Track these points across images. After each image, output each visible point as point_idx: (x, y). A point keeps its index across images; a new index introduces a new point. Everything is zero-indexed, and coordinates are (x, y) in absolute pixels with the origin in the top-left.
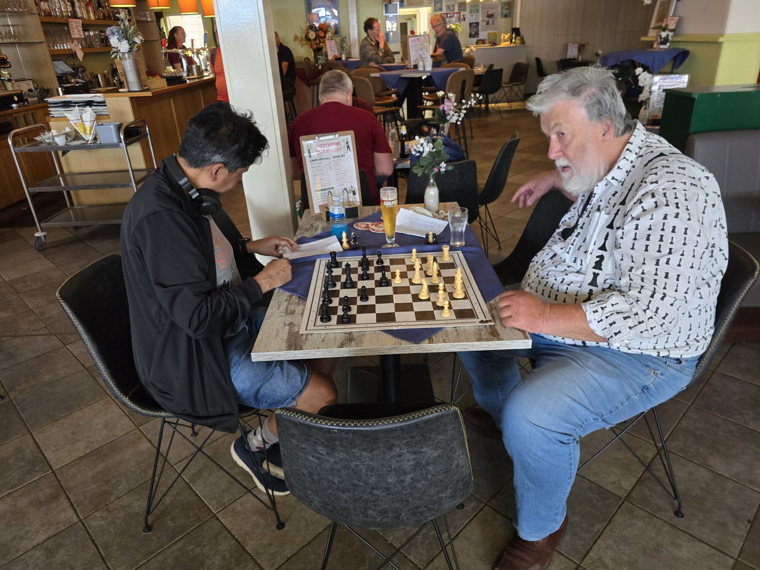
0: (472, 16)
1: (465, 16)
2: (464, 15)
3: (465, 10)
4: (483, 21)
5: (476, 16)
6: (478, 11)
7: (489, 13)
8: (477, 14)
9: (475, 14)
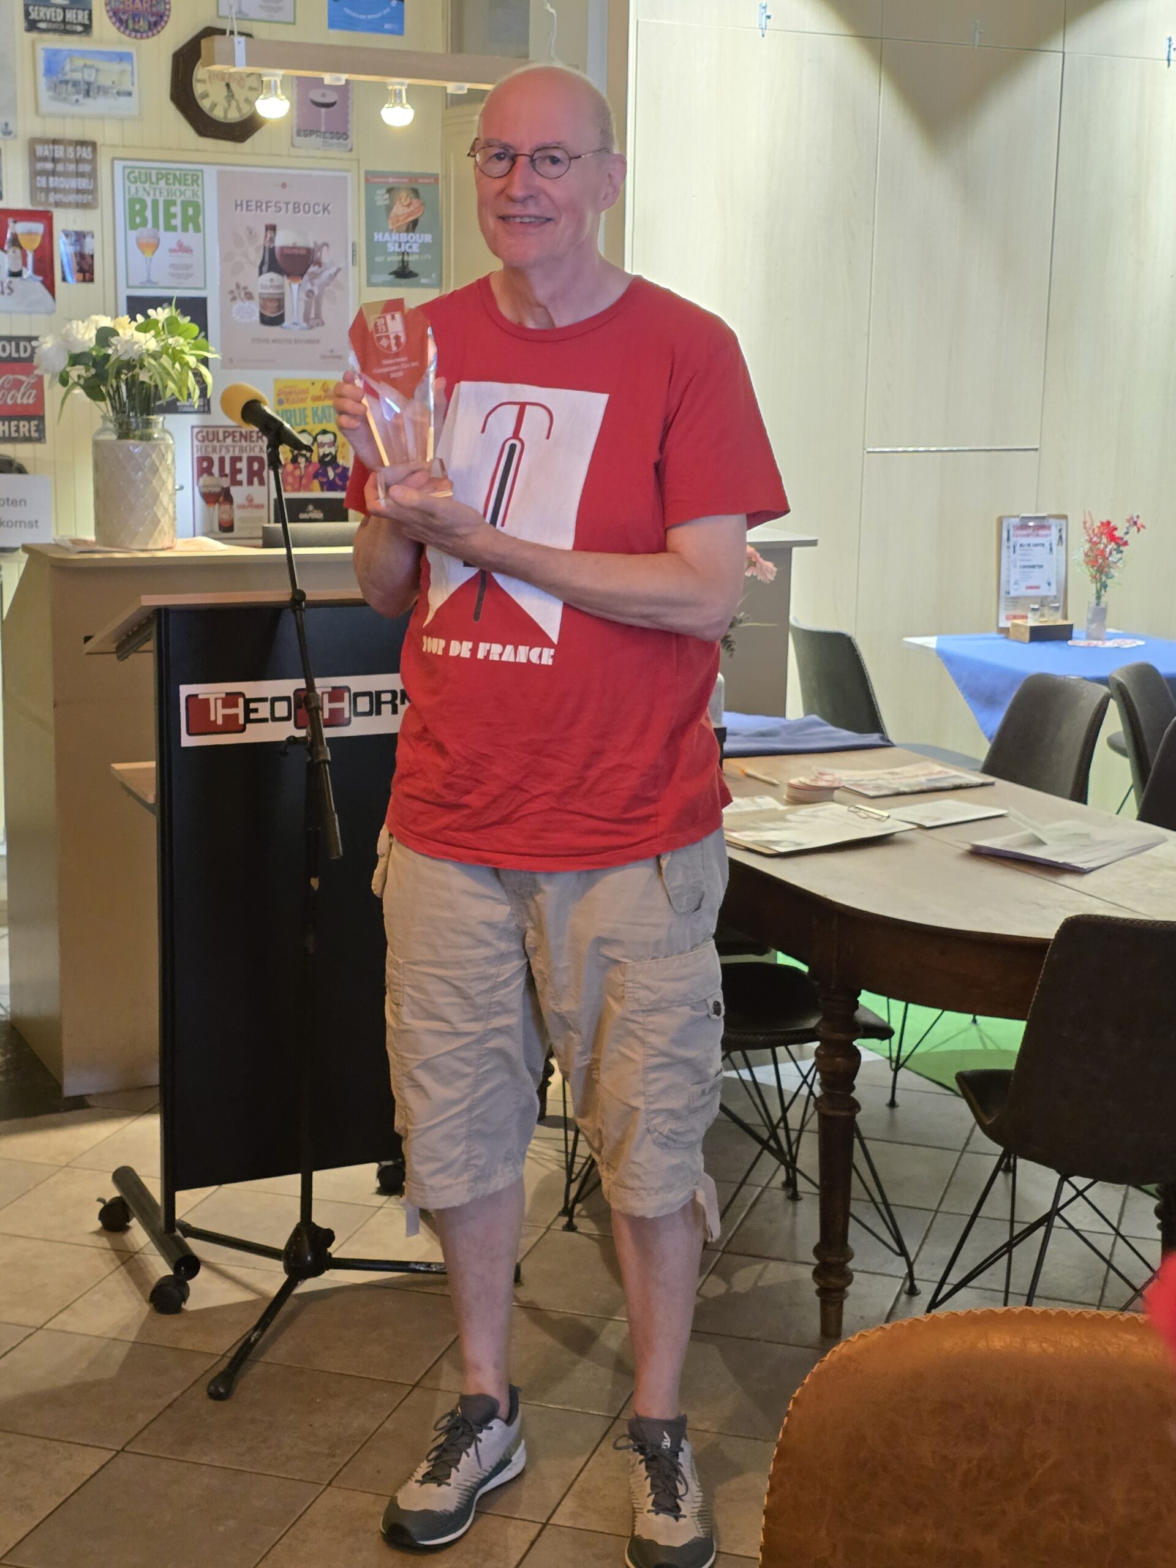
0: (151, 246)
1: (91, 246)
2: (79, 237)
3: (87, 200)
4: (239, 293)
5: (182, 248)
6: (193, 218)
7: (283, 239)
8: (190, 238)
9: (168, 239)
